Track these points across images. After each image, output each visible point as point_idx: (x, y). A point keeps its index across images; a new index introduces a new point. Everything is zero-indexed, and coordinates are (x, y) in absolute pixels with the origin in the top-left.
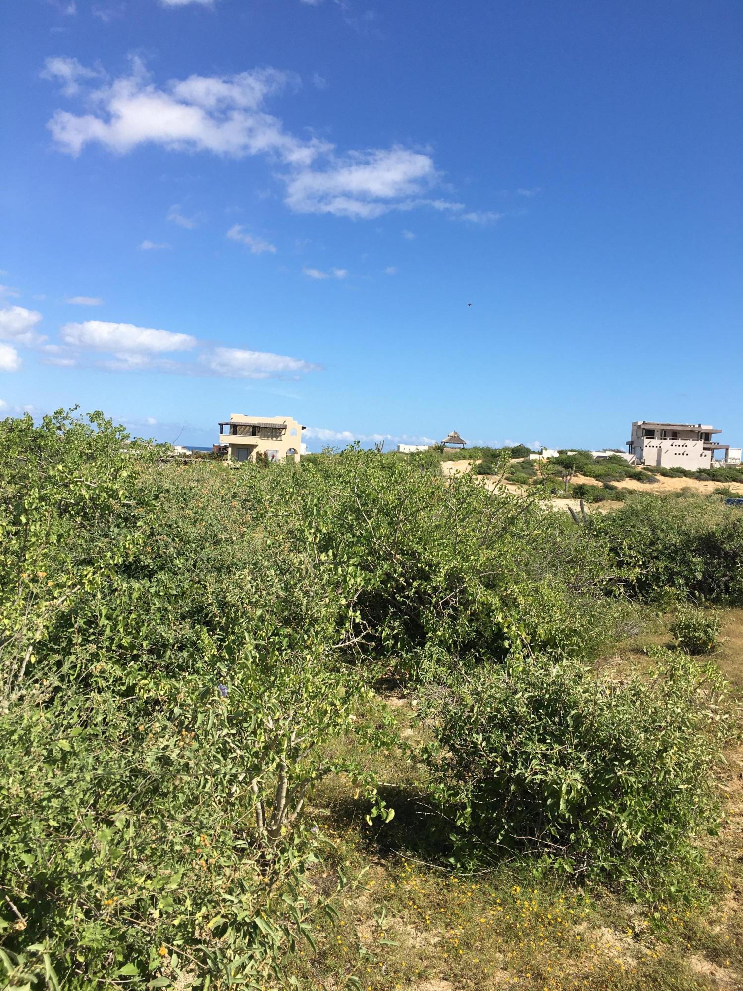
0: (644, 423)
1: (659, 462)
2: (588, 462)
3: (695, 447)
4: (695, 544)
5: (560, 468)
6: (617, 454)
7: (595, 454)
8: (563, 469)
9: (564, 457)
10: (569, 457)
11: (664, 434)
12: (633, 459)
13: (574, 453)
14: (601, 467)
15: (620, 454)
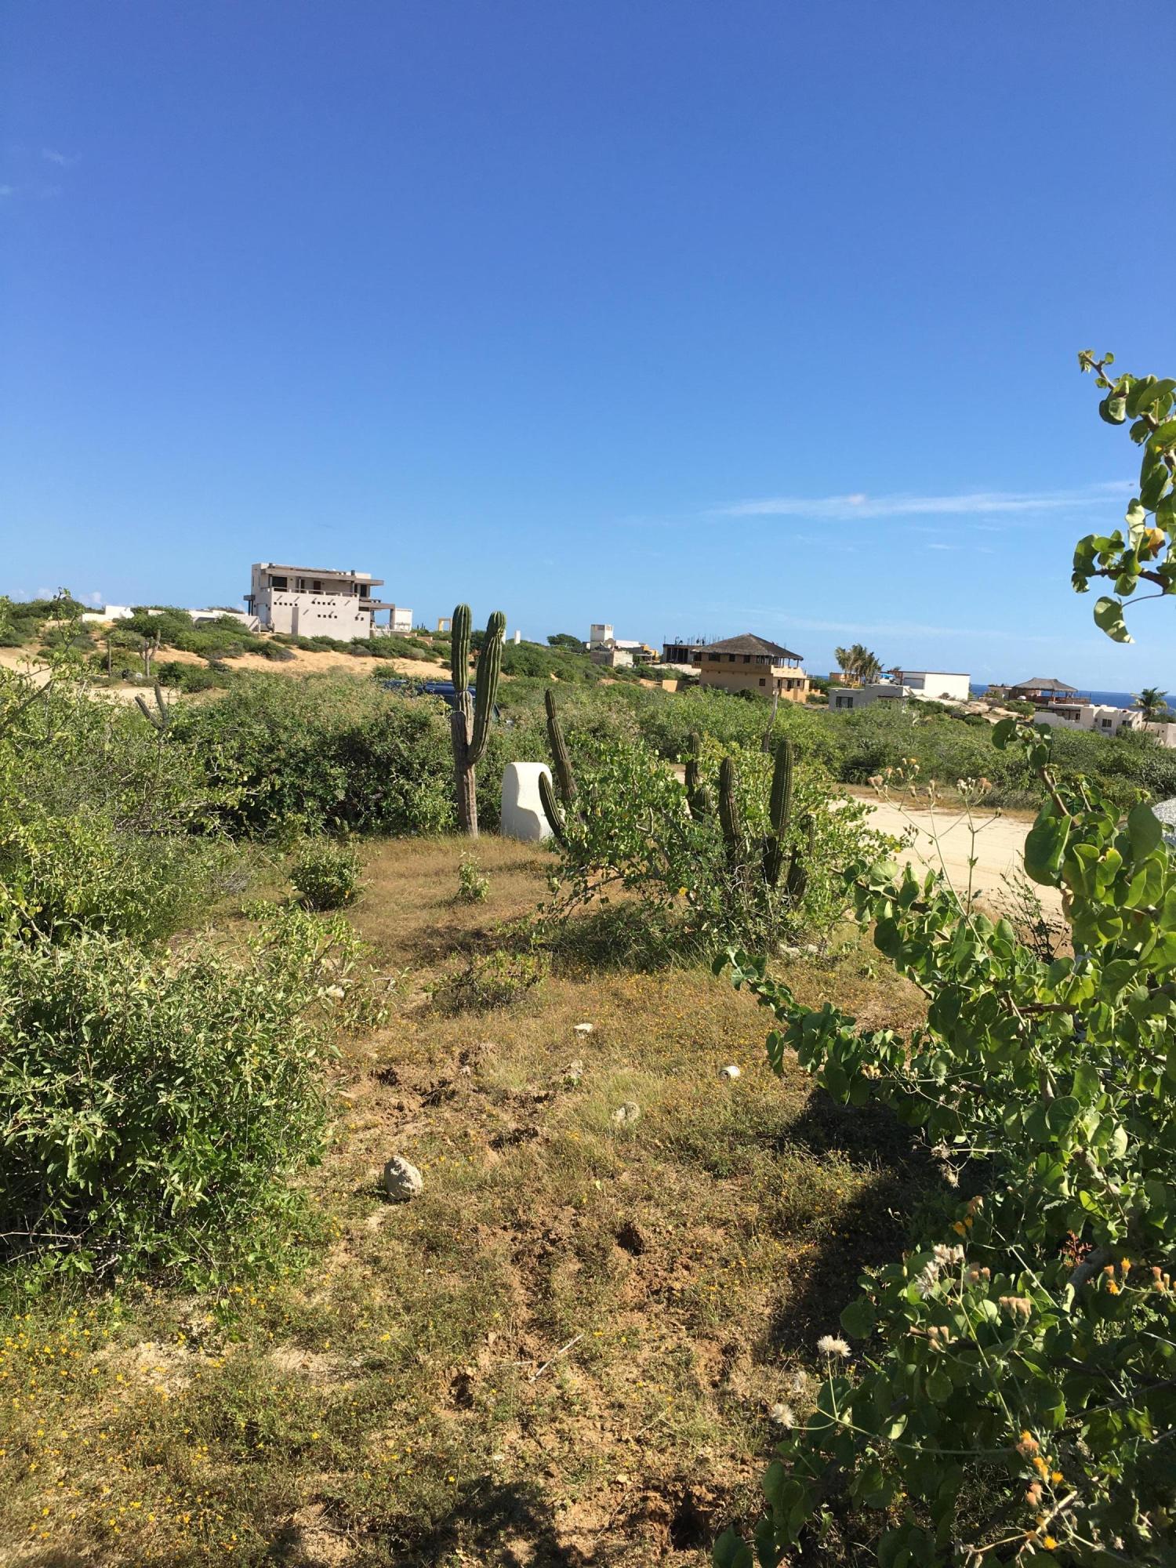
0: (270, 566)
1: (295, 628)
2: (183, 626)
3: (347, 605)
4: (334, 748)
5: (137, 637)
6: (230, 615)
7: (195, 615)
8: (142, 638)
9: (142, 617)
10: (152, 618)
11: (302, 585)
12: (257, 623)
13: (160, 612)
14: (205, 635)
15: (234, 615)
